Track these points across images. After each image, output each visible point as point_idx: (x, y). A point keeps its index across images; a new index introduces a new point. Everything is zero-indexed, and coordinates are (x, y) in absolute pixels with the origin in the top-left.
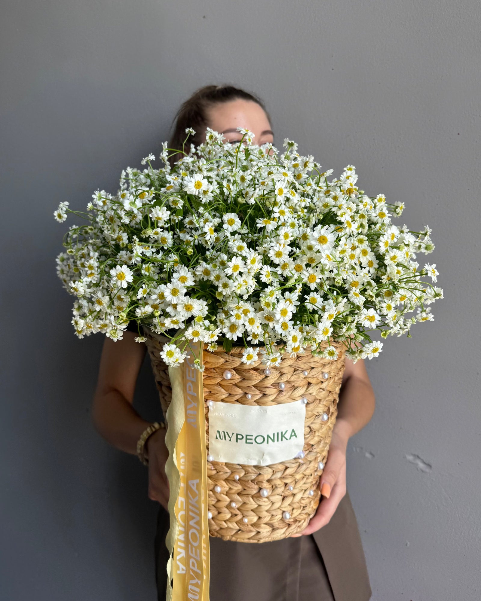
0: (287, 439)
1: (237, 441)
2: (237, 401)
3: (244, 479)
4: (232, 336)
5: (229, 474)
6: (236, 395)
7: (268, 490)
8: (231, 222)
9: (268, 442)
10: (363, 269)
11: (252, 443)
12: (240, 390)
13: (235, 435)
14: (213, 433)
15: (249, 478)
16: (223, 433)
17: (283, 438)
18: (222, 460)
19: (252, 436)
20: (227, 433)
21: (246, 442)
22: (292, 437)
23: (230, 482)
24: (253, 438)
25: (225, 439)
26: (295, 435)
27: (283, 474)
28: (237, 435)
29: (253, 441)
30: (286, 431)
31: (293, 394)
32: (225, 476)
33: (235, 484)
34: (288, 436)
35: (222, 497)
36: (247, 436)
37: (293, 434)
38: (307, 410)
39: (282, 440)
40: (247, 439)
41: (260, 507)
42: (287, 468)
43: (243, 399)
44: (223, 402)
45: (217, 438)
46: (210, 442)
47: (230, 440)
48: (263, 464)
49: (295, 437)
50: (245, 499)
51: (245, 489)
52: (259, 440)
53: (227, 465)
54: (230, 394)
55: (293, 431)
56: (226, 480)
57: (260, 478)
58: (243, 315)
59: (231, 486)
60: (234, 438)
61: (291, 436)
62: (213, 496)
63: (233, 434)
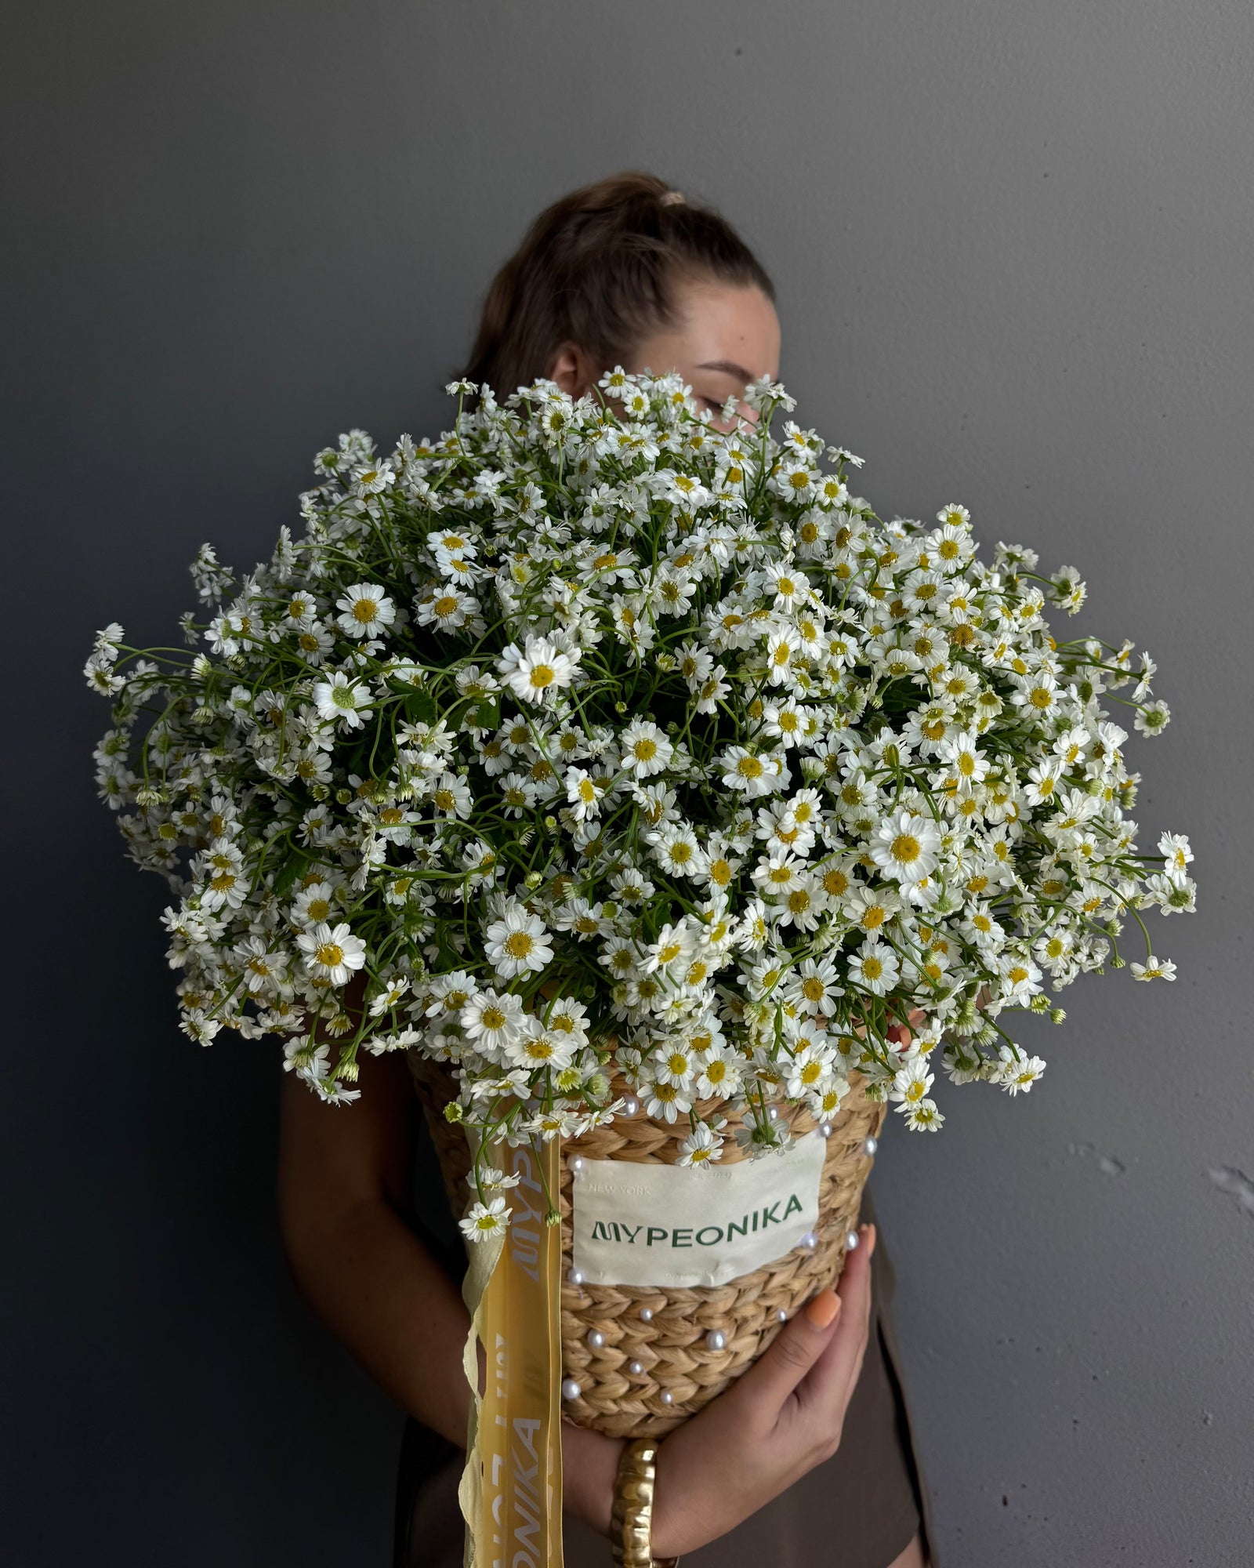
0: (776, 1221)
1: (649, 1243)
2: (652, 1154)
3: (667, 1315)
5: (625, 1307)
6: (649, 1143)
7: (726, 1332)
8: (645, 750)
9: (730, 1239)
11: (690, 1245)
12: (660, 1132)
13: (644, 1233)
14: (584, 1226)
15: (679, 1314)
16: (612, 1227)
17: (769, 1222)
18: (609, 1280)
19: (691, 1230)
20: (624, 1227)
21: (675, 1244)
23: (629, 1323)
24: (694, 1235)
25: (618, 1238)
26: (799, 1207)
27: (764, 1288)
28: (650, 1231)
29: (693, 1241)
30: (777, 1205)
31: (796, 1123)
32: (616, 1312)
33: (642, 1327)
34: (779, 1214)
35: (606, 1354)
36: (675, 1232)
37: (793, 1205)
38: (828, 1147)
39: (765, 1225)
40: (675, 1238)
41: (703, 1369)
42: (772, 1275)
43: (668, 1152)
44: (612, 1159)
45: (594, 1236)
46: (575, 1244)
47: (632, 1241)
48: (714, 1283)
49: (796, 1211)
50: (667, 1355)
51: (665, 1336)
52: (707, 1237)
53: (619, 1289)
54: (630, 1142)
55: (794, 1199)
56: (620, 1319)
57: (708, 1311)
58: (691, 1057)
59: (630, 1332)
60: (643, 1236)
61: (789, 1210)
62: (584, 1350)
63: (639, 1228)
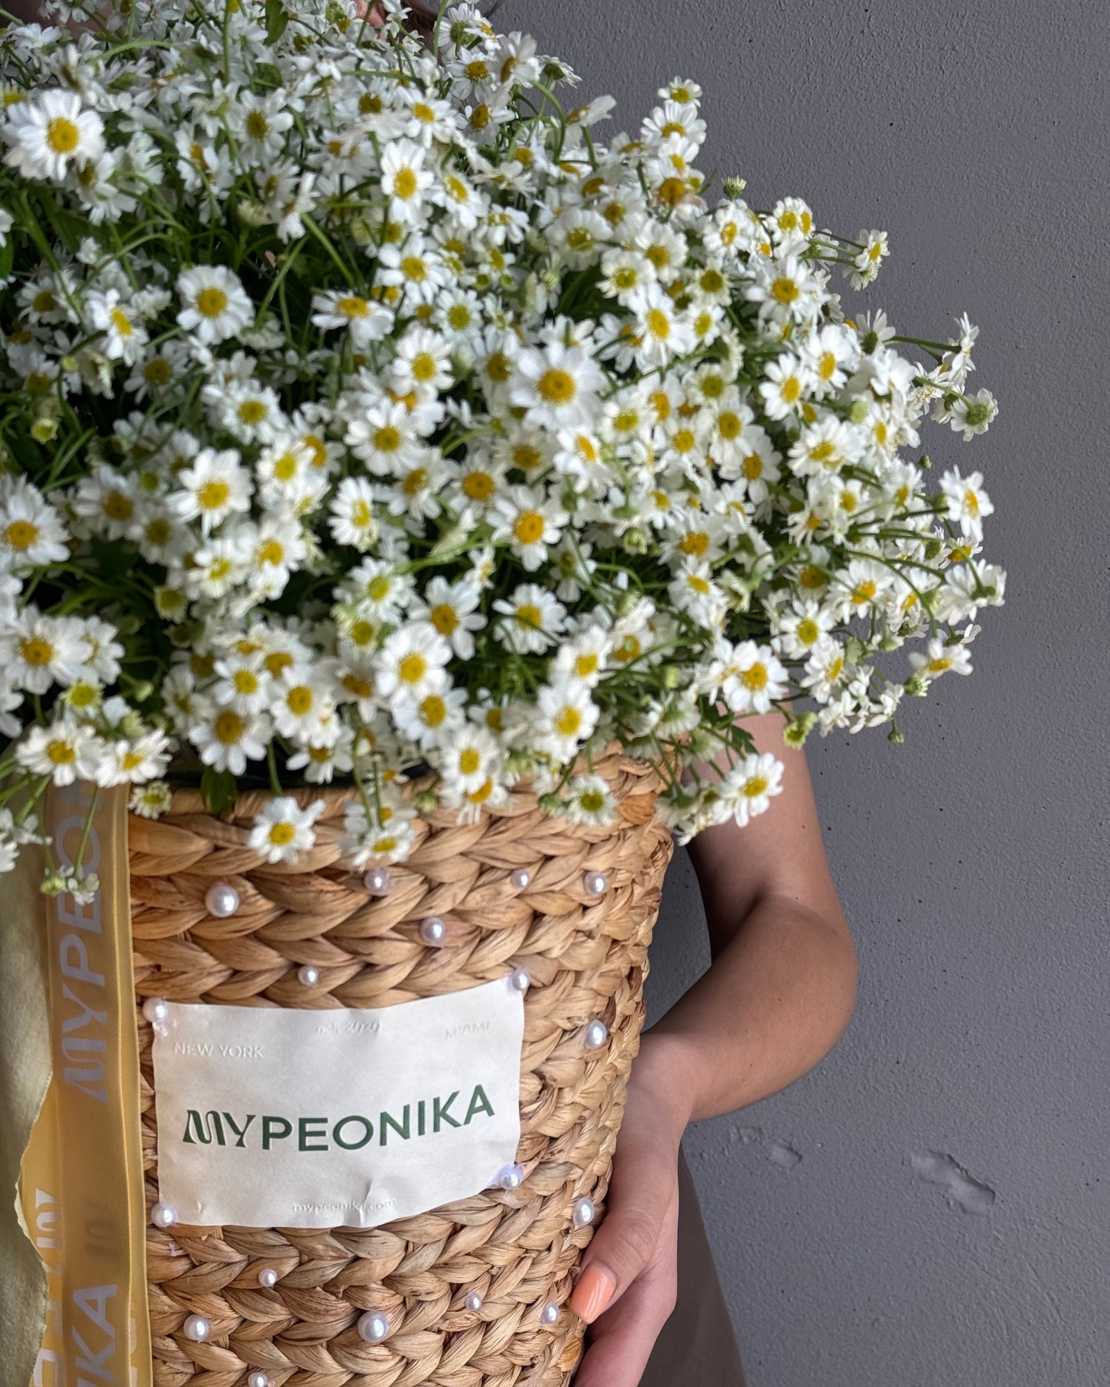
0: (455, 1124)
1: (266, 1146)
2: (264, 995)
3: (297, 1282)
4: (225, 756)
5: (237, 1269)
6: (260, 973)
7: (389, 1317)
8: (211, 303)
9: (383, 1141)
10: (726, 486)
11: (325, 1148)
12: (273, 953)
13: (257, 1123)
14: (171, 1119)
15: (313, 1279)
16: (210, 1116)
17: (443, 1122)
18: (212, 1217)
19: (324, 1121)
20: (227, 1116)
21: (303, 1147)
22: (474, 1116)
23: (243, 1297)
24: (329, 1128)
25: (221, 1141)
26: (487, 1107)
27: (444, 1251)
28: (267, 1121)
29: (328, 1140)
30: (454, 1095)
31: (475, 957)
32: (224, 1278)
33: (262, 1303)
34: (458, 1111)
35: (214, 1357)
36: (303, 1122)
37: (479, 1103)
38: (527, 1013)
39: (436, 1128)
40: (303, 1134)
41: (360, 1381)
42: (457, 1229)
43: (288, 986)
44: (207, 1002)
45: (187, 1138)
46: (159, 1157)
47: (240, 1144)
48: (367, 1222)
49: (485, 1112)
50: (304, 1357)
51: (300, 1321)
52: (350, 1134)
53: (228, 1233)
54: (236, 972)
55: (479, 1091)
56: (228, 1292)
57: (359, 1274)
58: (264, 677)
59: (246, 1314)
60: (254, 1134)
61: (472, 1110)
62: (181, 1354)
63: (250, 1118)
